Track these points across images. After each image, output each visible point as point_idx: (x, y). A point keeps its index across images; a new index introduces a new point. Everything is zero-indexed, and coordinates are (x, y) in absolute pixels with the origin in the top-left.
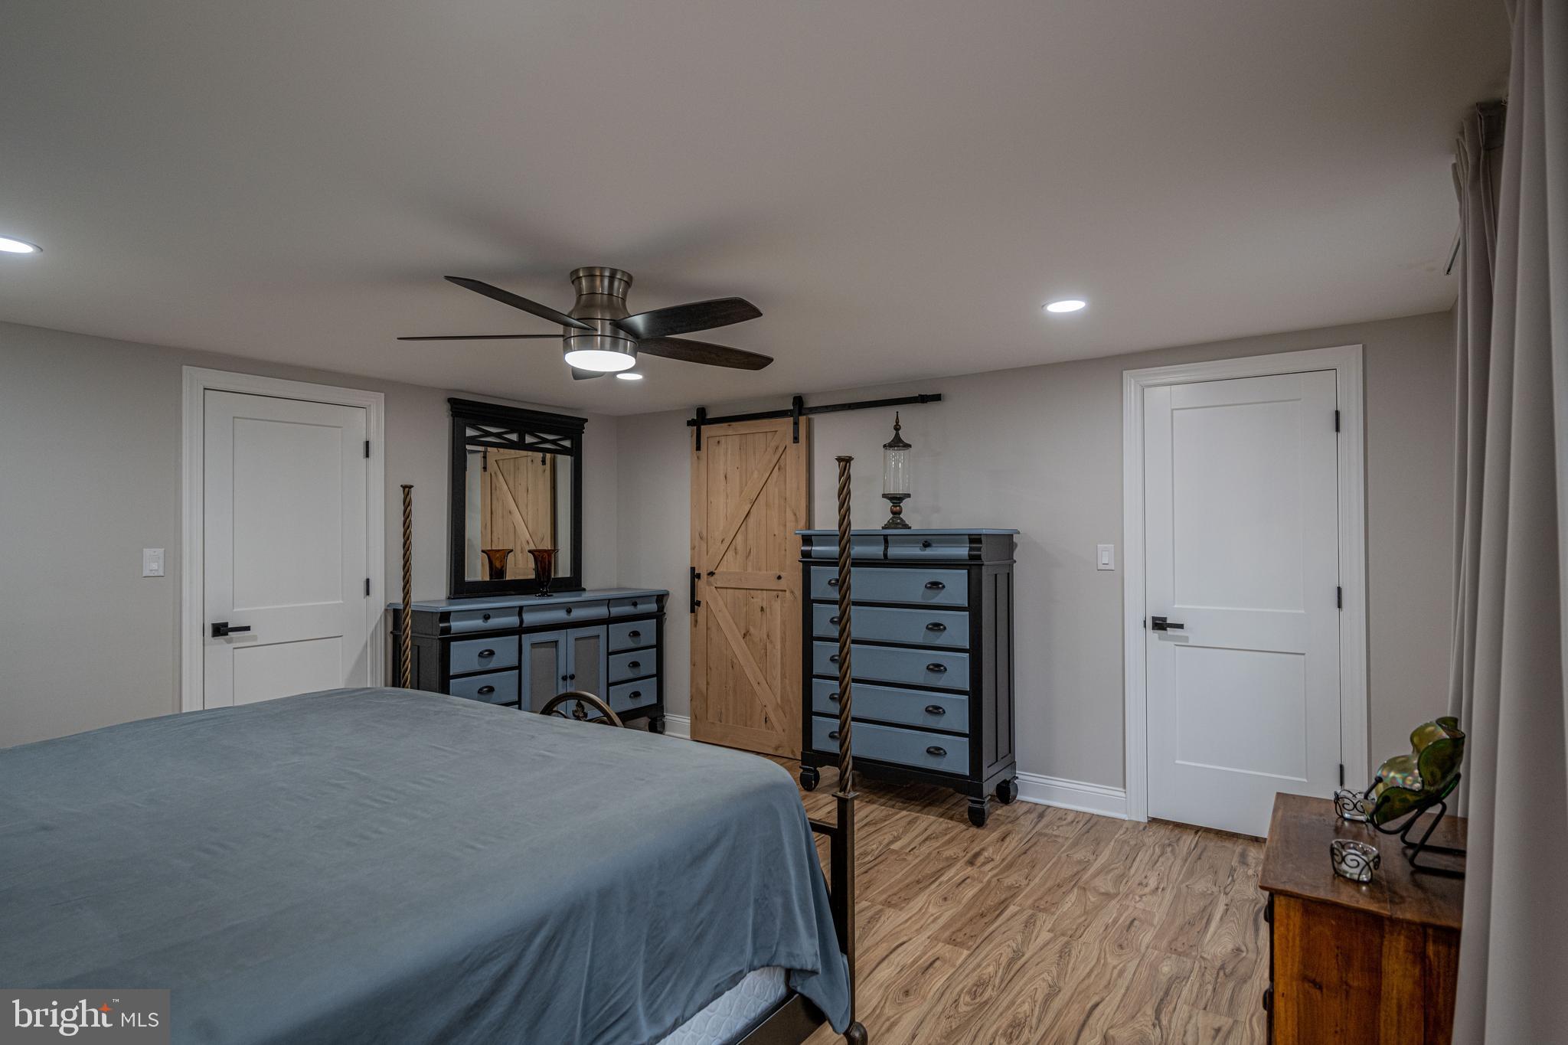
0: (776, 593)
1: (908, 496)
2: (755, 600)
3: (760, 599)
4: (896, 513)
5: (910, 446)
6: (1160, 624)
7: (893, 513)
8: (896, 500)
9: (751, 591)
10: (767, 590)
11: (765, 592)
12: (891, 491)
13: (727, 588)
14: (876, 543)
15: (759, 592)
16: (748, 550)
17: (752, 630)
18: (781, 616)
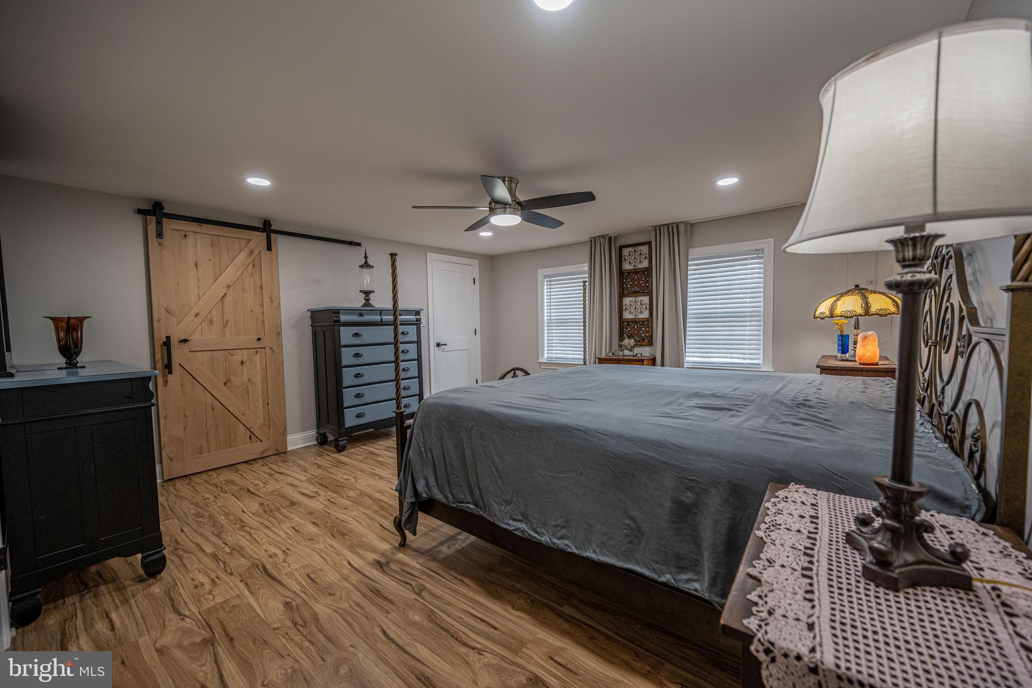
0: (254, 350)
1: (373, 292)
2: (234, 357)
3: (243, 355)
4: (367, 300)
5: (373, 267)
6: (438, 345)
7: (365, 299)
8: (367, 293)
9: (231, 351)
10: (246, 349)
11: (245, 350)
12: (366, 288)
13: (203, 351)
14: (376, 315)
15: (239, 351)
16: (225, 322)
17: (232, 378)
18: (261, 365)
